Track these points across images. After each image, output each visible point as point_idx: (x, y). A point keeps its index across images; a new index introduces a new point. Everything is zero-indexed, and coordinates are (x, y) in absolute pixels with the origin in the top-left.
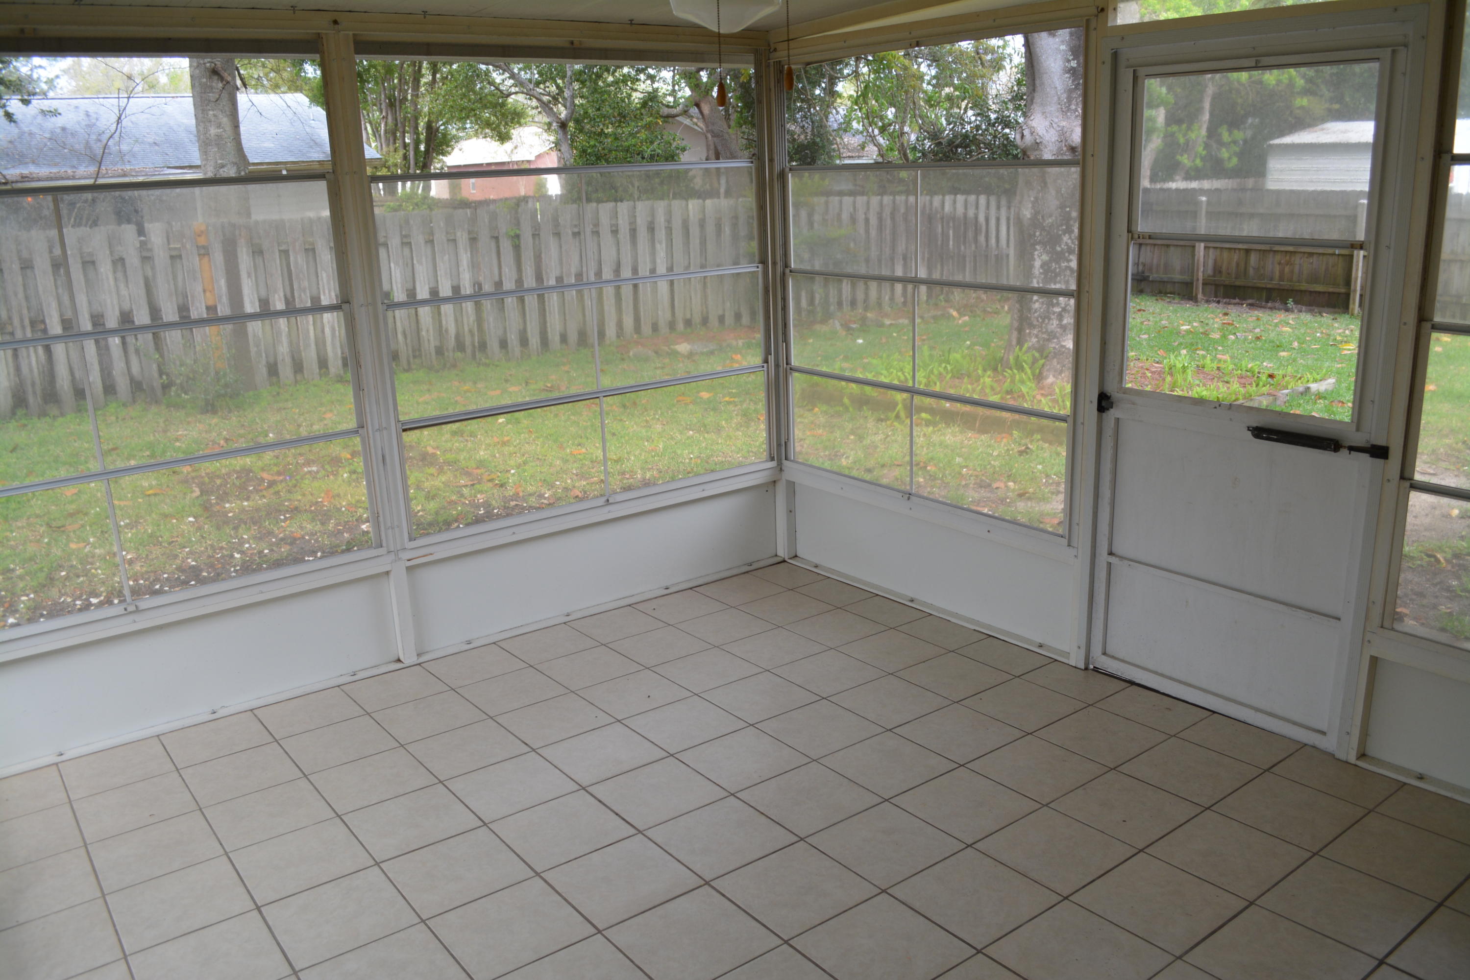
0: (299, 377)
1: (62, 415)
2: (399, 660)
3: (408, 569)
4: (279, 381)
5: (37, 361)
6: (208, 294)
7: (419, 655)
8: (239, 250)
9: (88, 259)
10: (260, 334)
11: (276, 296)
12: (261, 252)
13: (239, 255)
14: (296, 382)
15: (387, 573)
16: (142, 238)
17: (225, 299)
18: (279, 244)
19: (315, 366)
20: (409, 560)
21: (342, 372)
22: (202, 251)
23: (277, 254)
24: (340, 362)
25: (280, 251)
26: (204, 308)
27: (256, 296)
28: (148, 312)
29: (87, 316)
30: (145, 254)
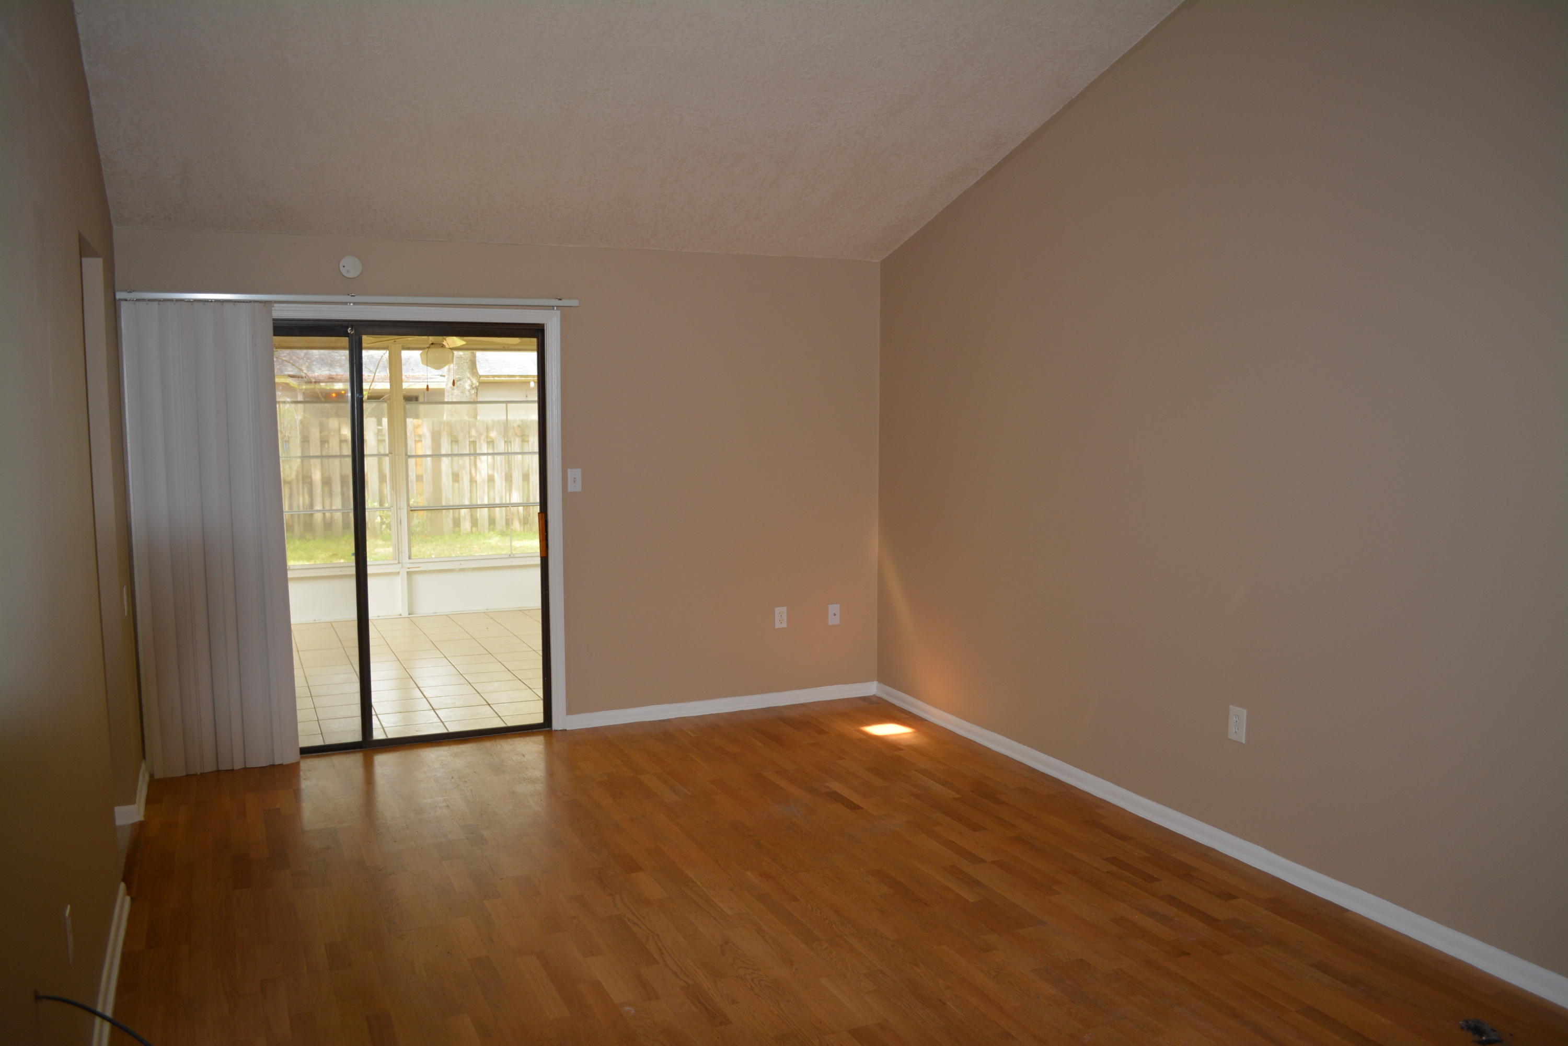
0: (474, 529)
1: (314, 539)
2: (401, 615)
3: (408, 572)
4: (460, 531)
5: (303, 502)
6: (418, 467)
7: (409, 614)
8: (442, 439)
9: (343, 439)
10: (451, 497)
11: (464, 472)
12: (457, 442)
13: (442, 442)
14: (472, 532)
15: (399, 572)
16: (380, 427)
17: (429, 471)
18: (469, 437)
19: (486, 523)
20: (408, 568)
21: (505, 529)
22: (417, 439)
23: (468, 443)
24: (504, 522)
25: (470, 442)
26: (415, 476)
27: (450, 470)
28: (377, 475)
29: (338, 476)
30: (380, 438)
